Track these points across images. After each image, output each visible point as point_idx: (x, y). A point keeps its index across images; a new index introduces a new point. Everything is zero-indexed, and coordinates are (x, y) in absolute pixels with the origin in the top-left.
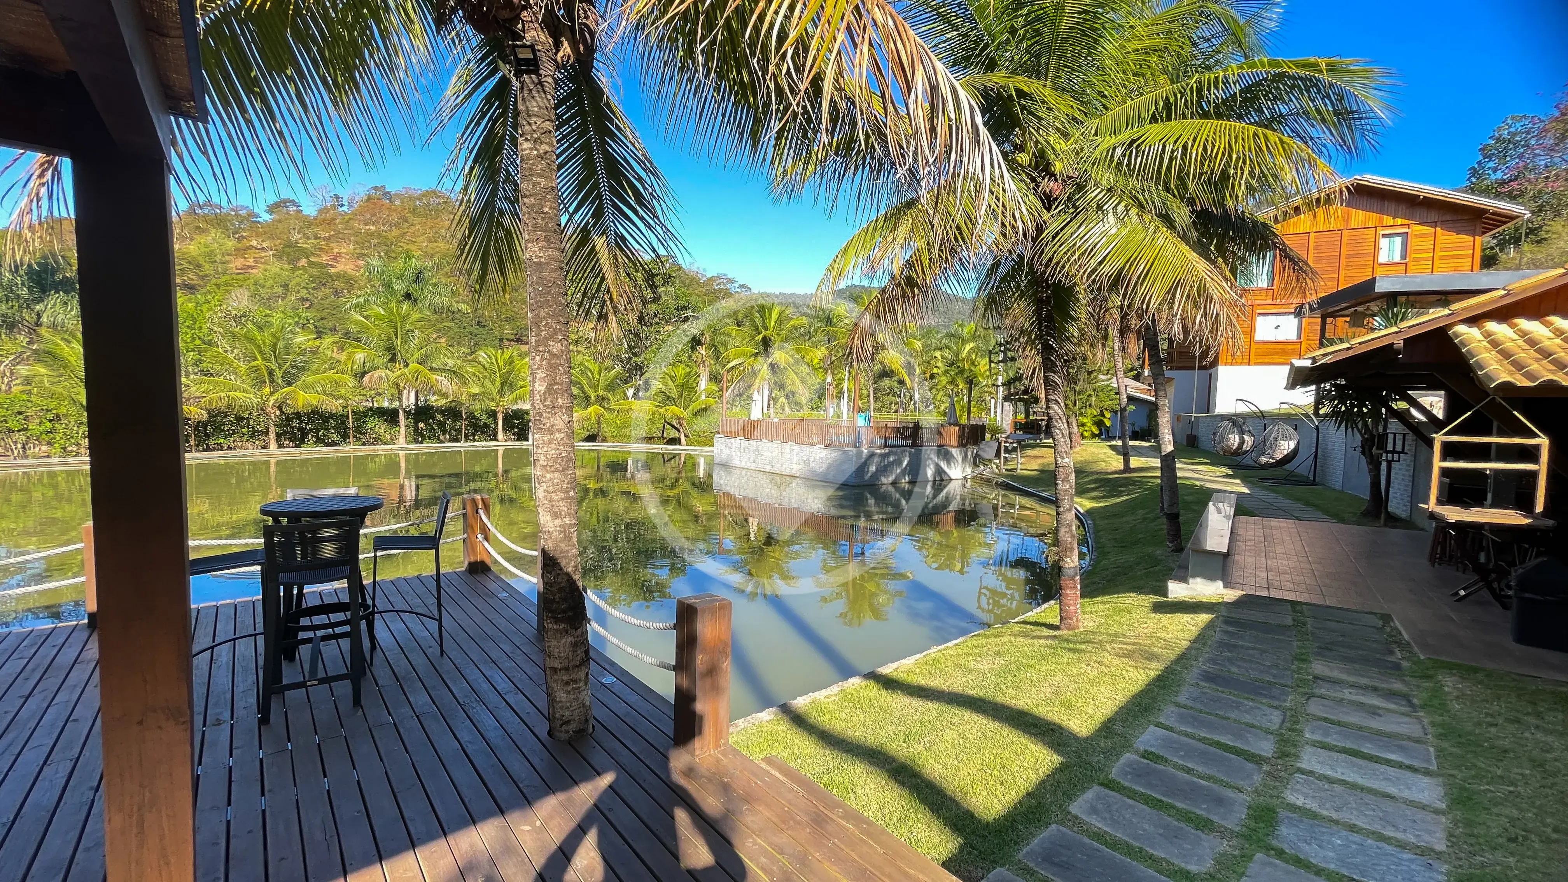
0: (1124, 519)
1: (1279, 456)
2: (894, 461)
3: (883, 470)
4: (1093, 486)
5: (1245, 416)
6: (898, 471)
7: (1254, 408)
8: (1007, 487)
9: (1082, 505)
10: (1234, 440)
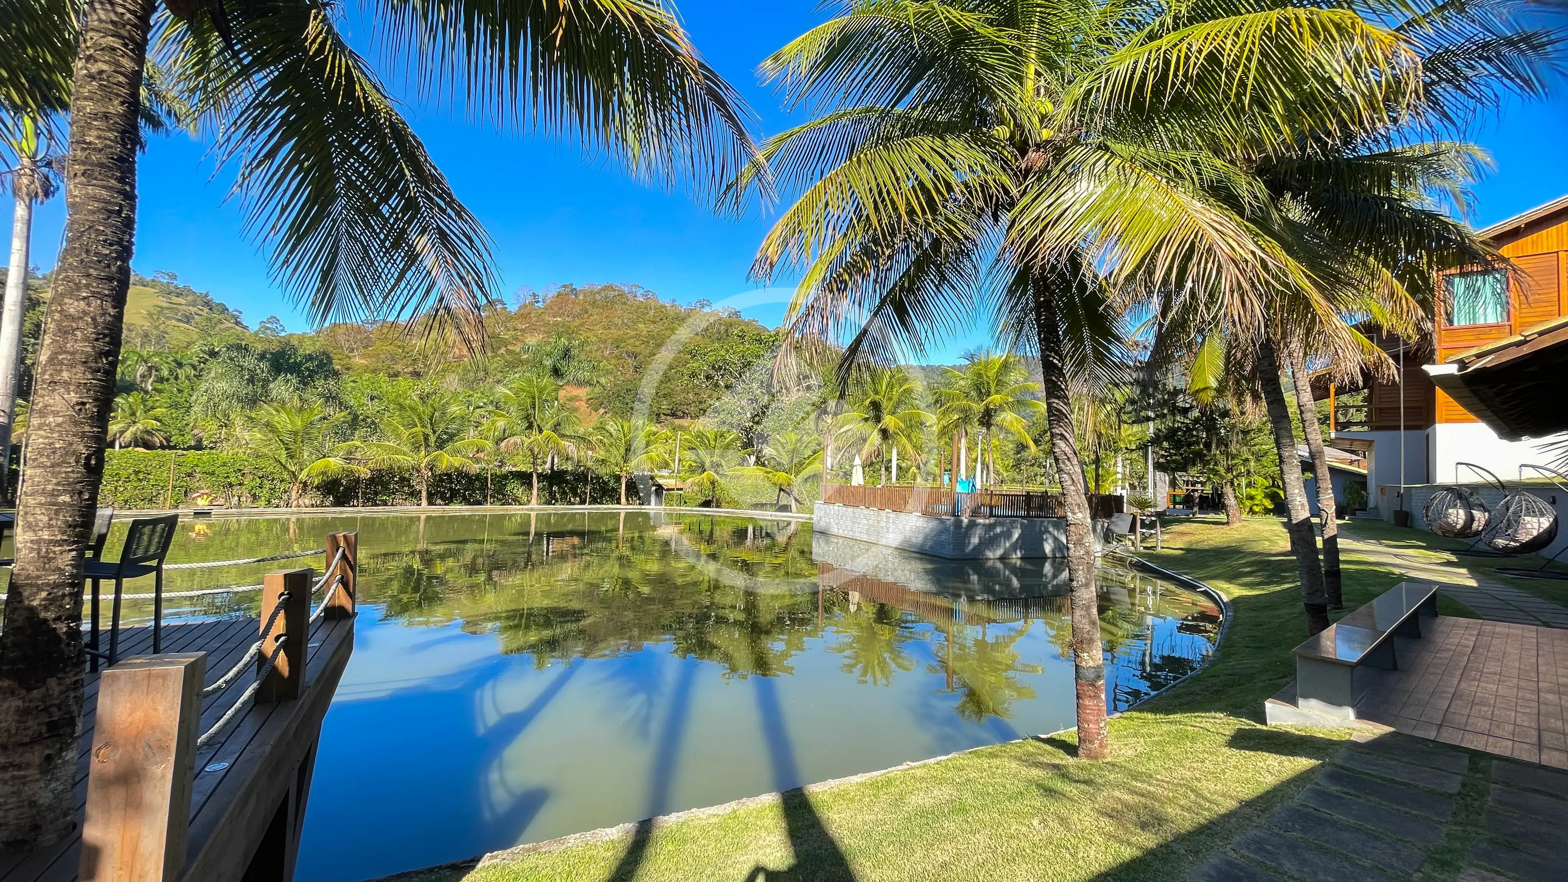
0: (1277, 612)
1: (1524, 538)
2: (1002, 532)
3: (990, 542)
4: (1248, 569)
5: (1474, 488)
6: (1008, 545)
7: (1491, 479)
8: (1141, 567)
9: (1228, 593)
10: (1457, 516)
